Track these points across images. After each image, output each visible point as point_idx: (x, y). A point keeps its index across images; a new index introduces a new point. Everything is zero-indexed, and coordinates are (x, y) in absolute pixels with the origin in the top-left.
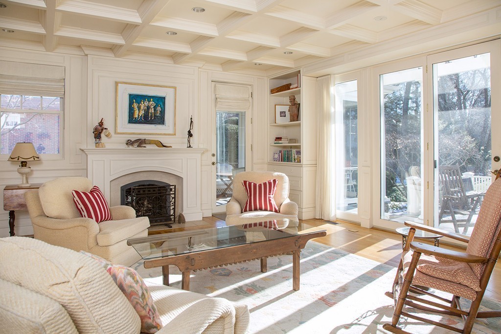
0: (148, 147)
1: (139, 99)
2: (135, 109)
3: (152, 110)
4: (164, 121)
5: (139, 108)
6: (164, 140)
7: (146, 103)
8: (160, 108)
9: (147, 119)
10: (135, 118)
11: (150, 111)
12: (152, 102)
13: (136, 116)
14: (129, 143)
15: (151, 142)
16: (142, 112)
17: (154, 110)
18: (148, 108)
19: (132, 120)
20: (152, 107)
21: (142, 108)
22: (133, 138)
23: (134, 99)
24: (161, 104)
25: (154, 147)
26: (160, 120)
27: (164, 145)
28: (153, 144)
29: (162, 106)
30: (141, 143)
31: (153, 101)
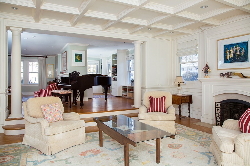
0: (234, 77)
1: (229, 47)
2: (227, 54)
3: (238, 53)
4: (247, 59)
5: (230, 53)
6: (245, 73)
7: (234, 49)
8: (244, 50)
9: (235, 59)
10: (228, 59)
11: (237, 54)
12: (238, 48)
13: (228, 58)
14: (222, 75)
15: (235, 74)
16: (232, 55)
17: (240, 53)
18: (236, 51)
19: (226, 61)
20: (238, 50)
21: (232, 52)
22: (224, 72)
23: (227, 47)
24: (245, 47)
25: (237, 77)
26: (244, 58)
27: (244, 76)
28: (236, 75)
29: (245, 49)
30: (229, 75)
31: (239, 46)
